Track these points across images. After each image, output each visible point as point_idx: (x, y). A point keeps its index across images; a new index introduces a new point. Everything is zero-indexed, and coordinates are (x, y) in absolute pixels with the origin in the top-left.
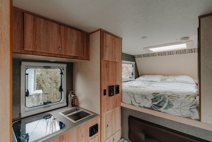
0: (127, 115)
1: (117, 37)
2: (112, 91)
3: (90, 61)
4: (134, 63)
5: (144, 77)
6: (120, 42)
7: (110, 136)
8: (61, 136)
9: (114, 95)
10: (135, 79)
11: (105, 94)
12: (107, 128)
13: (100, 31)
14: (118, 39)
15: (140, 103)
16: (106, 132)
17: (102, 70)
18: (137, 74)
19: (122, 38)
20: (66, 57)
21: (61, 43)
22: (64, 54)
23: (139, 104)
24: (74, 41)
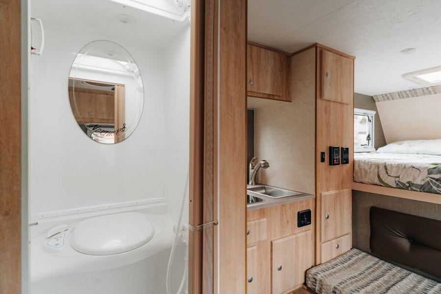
0: (366, 205)
1: (344, 56)
2: (337, 156)
3: (292, 102)
4: (374, 113)
5: (401, 144)
6: (350, 65)
7: (332, 238)
8: (261, 209)
9: (339, 164)
10: (377, 148)
11: (323, 160)
12: (327, 221)
13: (315, 48)
14: (347, 59)
15: (399, 177)
16: (326, 227)
17: (318, 116)
18: (381, 141)
19: (355, 58)
20: (258, 95)
21: (253, 75)
22: (256, 91)
23: (398, 179)
24: (269, 68)
